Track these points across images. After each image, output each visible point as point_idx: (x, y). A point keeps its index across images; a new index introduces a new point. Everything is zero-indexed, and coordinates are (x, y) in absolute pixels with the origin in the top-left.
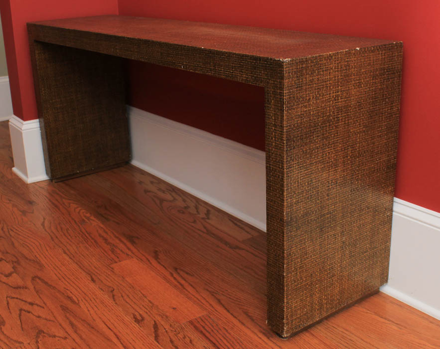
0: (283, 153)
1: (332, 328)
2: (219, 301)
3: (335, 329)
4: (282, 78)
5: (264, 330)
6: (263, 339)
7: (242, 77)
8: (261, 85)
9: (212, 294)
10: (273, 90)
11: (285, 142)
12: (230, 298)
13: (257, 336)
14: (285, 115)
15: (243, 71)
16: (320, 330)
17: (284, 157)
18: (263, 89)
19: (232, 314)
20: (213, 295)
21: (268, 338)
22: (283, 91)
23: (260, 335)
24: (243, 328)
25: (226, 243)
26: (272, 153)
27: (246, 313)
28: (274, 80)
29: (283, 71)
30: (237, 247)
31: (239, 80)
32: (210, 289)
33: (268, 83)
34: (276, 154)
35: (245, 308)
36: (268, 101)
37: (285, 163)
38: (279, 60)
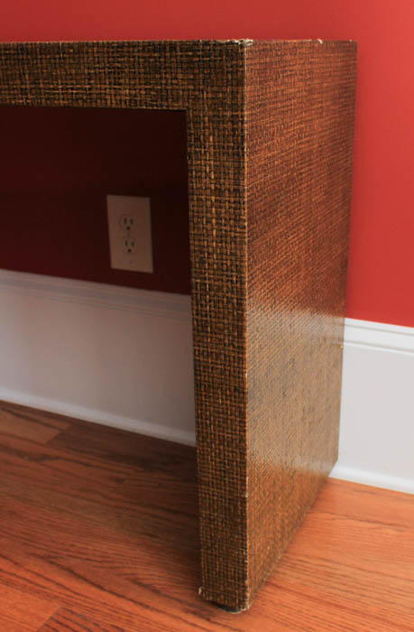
0: (241, 249)
1: (300, 563)
2: (71, 572)
3: (306, 565)
4: (240, 83)
5: (190, 605)
6: (199, 624)
7: (119, 95)
8: (177, 106)
9: (49, 559)
10: (211, 113)
11: (246, 224)
12: (87, 559)
13: (186, 622)
14: (246, 164)
15: (122, 81)
16: (284, 574)
17: (243, 256)
18: (181, 114)
19: (111, 592)
20: (52, 563)
21: (208, 620)
22: (242, 111)
23: (191, 618)
24: (148, 613)
25: (20, 454)
26: (209, 253)
27: (137, 581)
28: (215, 89)
29: (242, 66)
30: (45, 457)
31: (111, 102)
32: (39, 552)
33: (196, 98)
34: (222, 254)
35: (129, 571)
36: (197, 139)
37: (246, 270)
38: (232, 43)
